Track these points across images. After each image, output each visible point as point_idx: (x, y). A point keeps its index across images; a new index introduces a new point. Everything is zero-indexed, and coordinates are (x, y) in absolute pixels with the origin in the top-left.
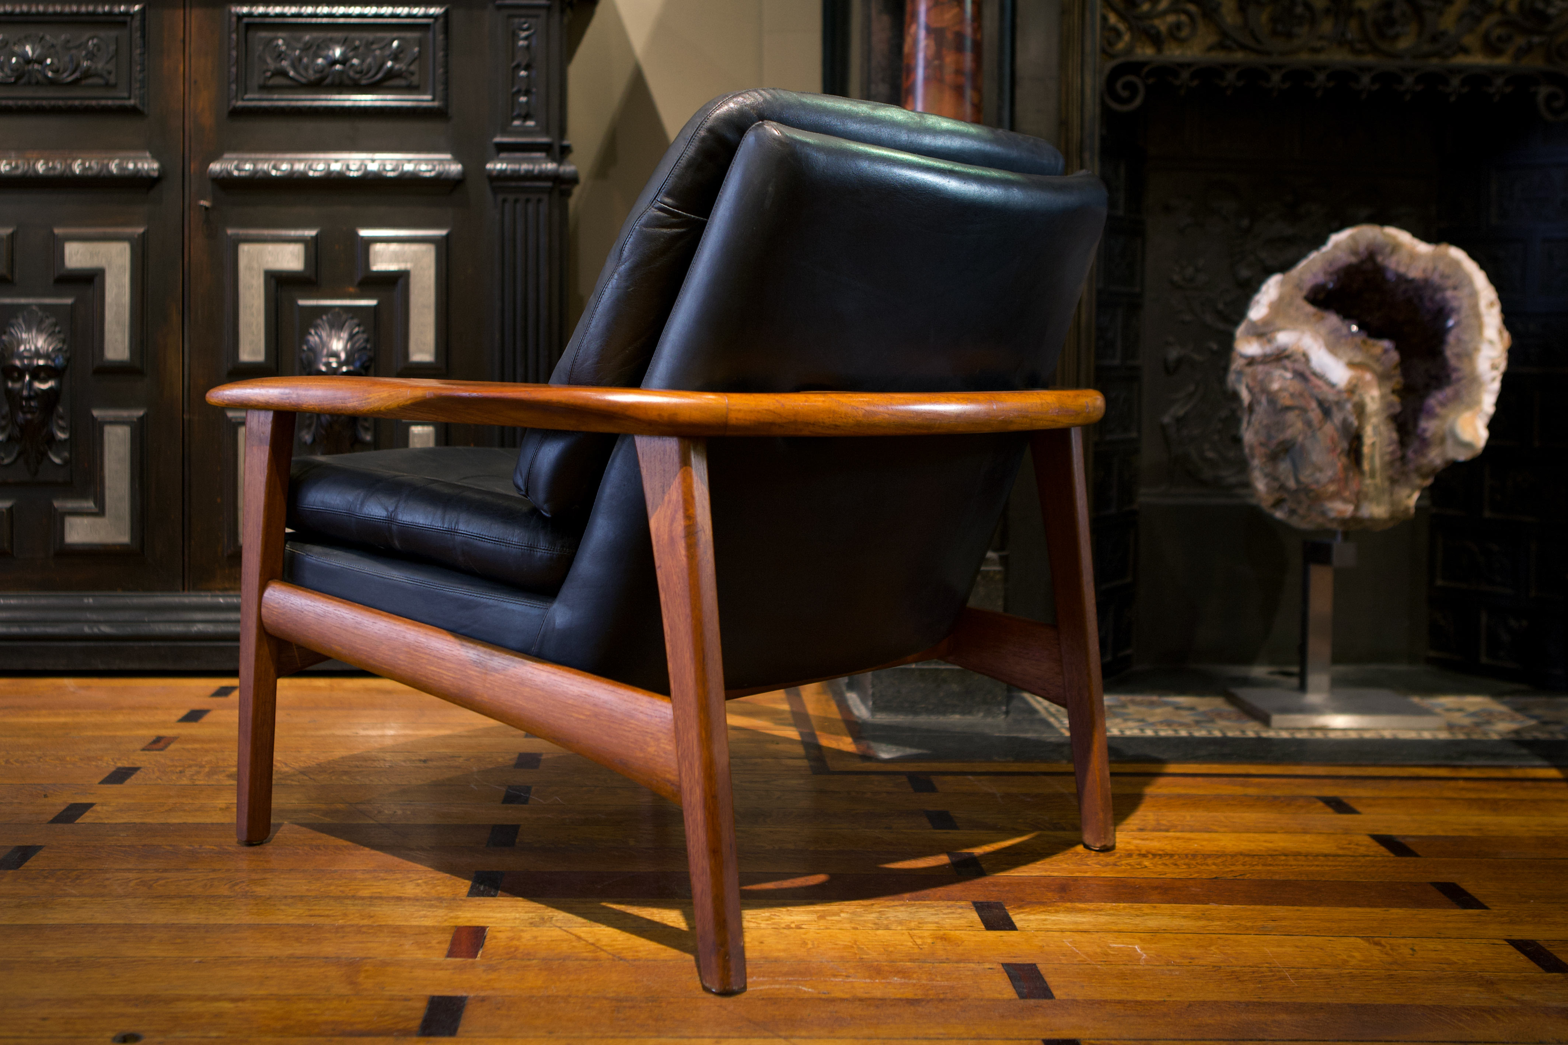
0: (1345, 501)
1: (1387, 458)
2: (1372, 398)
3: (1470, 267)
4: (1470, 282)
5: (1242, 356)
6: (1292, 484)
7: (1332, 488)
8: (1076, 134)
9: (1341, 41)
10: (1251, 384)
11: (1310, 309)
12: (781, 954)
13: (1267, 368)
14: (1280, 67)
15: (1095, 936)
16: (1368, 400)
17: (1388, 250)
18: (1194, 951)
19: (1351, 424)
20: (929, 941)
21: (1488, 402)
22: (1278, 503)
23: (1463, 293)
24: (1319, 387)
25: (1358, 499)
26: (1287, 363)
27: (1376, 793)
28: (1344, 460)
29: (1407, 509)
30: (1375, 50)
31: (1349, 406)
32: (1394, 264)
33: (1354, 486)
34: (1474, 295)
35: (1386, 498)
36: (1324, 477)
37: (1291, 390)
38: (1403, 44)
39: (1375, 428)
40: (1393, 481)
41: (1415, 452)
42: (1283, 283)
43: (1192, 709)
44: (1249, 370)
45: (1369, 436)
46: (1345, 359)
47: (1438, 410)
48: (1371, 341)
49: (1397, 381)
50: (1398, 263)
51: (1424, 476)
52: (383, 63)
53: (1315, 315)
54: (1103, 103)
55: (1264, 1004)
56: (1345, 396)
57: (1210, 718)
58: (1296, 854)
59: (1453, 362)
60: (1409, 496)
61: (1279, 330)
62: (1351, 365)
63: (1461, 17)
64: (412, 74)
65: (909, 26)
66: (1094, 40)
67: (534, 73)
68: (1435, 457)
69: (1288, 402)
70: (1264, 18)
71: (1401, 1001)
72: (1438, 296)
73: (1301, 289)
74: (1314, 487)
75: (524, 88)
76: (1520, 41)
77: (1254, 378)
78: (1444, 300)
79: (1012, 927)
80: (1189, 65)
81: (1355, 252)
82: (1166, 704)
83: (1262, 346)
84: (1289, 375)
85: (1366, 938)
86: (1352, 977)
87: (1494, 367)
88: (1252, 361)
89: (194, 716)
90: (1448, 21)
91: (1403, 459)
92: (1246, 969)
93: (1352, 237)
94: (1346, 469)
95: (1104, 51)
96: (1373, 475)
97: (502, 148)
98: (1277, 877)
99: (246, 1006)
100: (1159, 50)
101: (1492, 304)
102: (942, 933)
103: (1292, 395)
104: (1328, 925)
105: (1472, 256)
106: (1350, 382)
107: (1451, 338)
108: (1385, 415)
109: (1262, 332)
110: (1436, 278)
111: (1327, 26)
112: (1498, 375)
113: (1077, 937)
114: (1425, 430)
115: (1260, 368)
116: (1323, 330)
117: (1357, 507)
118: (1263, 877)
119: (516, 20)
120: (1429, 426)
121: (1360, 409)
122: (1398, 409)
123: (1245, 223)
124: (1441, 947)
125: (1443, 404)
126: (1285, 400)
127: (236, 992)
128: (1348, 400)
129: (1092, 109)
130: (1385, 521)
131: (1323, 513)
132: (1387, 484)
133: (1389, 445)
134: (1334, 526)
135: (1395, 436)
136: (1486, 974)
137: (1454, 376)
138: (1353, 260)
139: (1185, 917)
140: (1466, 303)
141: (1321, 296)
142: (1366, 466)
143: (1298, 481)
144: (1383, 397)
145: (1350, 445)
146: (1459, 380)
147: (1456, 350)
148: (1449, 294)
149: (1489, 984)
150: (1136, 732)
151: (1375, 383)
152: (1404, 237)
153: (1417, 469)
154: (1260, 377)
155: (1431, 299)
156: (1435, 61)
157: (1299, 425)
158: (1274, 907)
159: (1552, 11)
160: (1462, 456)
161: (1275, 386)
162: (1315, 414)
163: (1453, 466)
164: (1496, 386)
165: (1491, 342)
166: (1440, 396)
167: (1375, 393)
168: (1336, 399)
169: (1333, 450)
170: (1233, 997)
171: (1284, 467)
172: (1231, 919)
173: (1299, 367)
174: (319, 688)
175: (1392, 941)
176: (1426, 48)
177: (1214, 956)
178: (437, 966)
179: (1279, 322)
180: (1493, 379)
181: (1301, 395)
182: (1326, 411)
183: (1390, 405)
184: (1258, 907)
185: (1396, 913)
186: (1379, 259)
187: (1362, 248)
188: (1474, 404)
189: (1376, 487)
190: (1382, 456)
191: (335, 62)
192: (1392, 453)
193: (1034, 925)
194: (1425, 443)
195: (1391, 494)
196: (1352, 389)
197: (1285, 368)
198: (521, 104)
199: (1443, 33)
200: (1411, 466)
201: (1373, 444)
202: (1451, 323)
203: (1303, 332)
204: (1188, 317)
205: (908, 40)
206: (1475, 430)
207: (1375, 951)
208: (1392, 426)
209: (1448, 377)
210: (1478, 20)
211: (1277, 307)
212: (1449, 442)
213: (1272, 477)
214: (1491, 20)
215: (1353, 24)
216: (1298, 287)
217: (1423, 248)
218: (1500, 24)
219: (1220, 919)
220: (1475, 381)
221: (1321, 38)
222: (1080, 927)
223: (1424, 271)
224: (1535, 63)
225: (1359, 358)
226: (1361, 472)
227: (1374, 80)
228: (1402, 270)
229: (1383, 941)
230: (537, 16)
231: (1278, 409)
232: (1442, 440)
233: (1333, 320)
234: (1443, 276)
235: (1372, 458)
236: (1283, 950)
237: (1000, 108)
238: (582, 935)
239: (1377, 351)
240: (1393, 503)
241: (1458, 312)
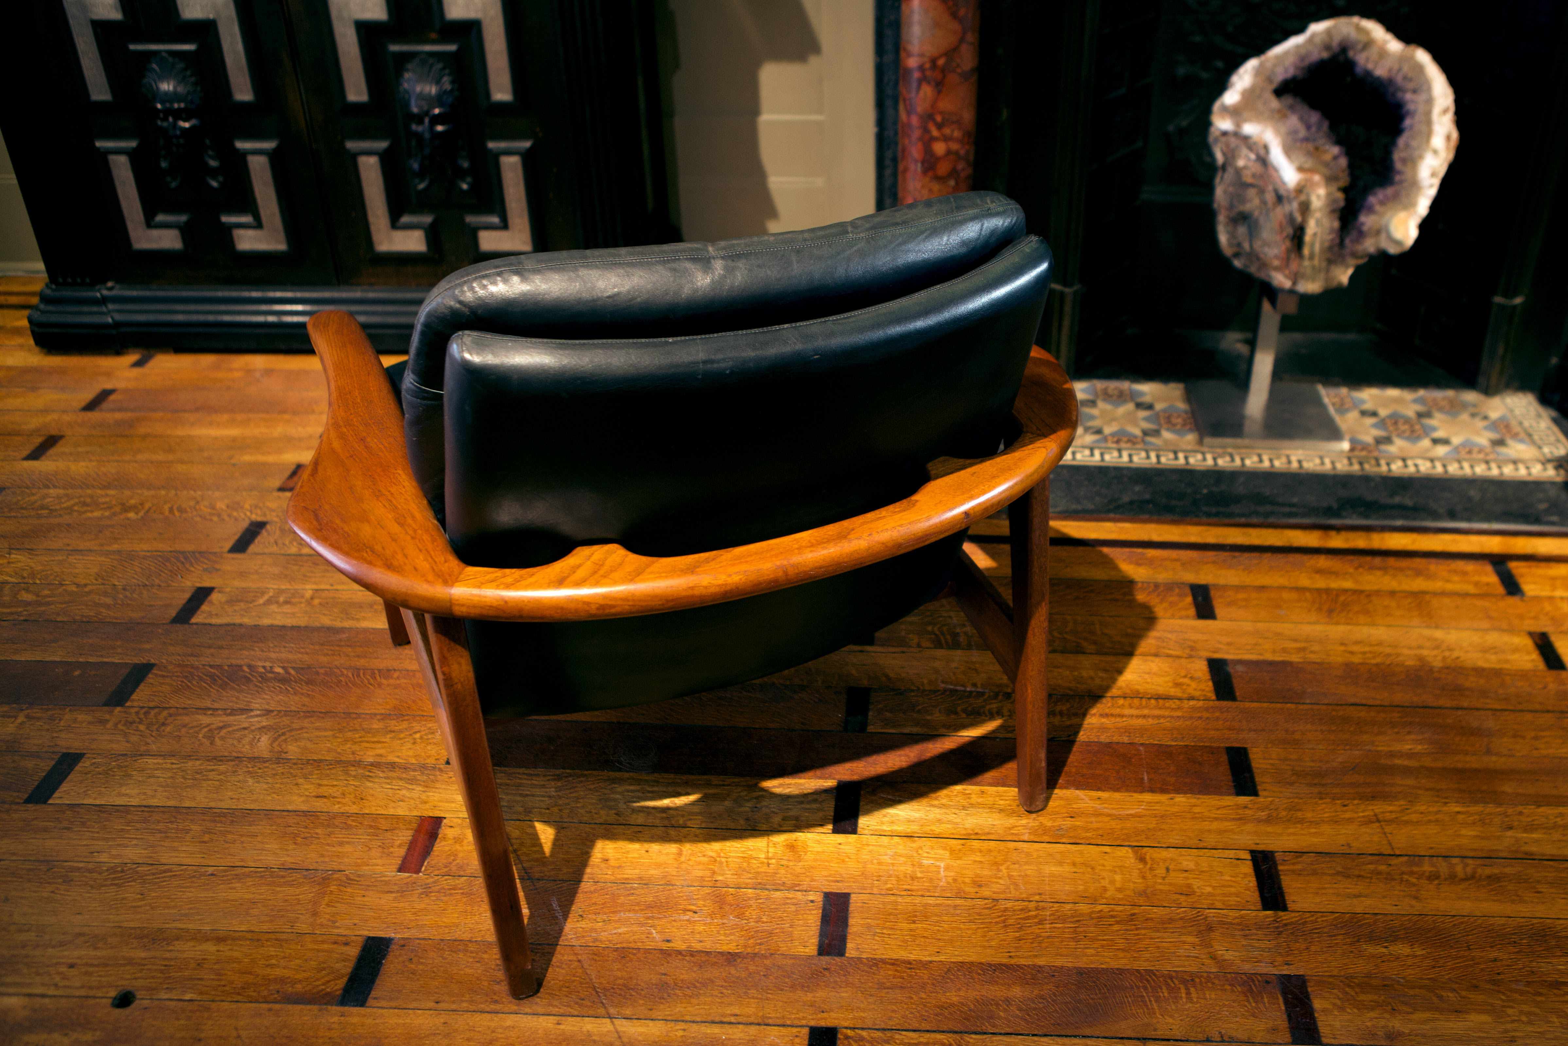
0: (1287, 275)
1: (1327, 244)
2: (1318, 197)
3: (1433, 71)
4: (1431, 84)
5: (1218, 129)
6: (1246, 246)
7: (1276, 263)
11: (1276, 101)
16: (1314, 198)
17: (1360, 47)
19: (1296, 218)
21: (1423, 206)
22: (1237, 255)
23: (1421, 97)
24: (1275, 178)
25: (1295, 278)
26: (1251, 147)
28: (1288, 244)
29: (1342, 282)
31: (1297, 202)
32: (1363, 60)
33: (1294, 265)
35: (1322, 275)
36: (1271, 251)
37: (1253, 170)
39: (1318, 220)
40: (1330, 262)
41: (1353, 239)
43: (1150, 406)
45: (1312, 228)
46: (1299, 164)
47: (1378, 208)
48: (1323, 147)
49: (1345, 180)
50: (1367, 60)
51: (1358, 258)
53: (1279, 111)
56: (1294, 193)
59: (1398, 165)
60: (1343, 273)
62: (1300, 169)
68: (1369, 246)
69: (1249, 180)
72: (1398, 97)
73: (1272, 78)
74: (1263, 256)
78: (1403, 102)
81: (1327, 47)
82: (1132, 397)
83: (1234, 123)
84: (1253, 156)
87: (1433, 175)
88: (1225, 134)
91: (1341, 245)
93: (1328, 32)
94: (1288, 251)
96: (1312, 258)
101: (1445, 111)
103: (1253, 175)
106: (1298, 184)
108: (1329, 208)
109: (1235, 113)
110: (1399, 79)
112: (1436, 182)
114: (1363, 223)
116: (1283, 130)
117: (1295, 283)
120: (1367, 220)
121: (1305, 207)
122: (1342, 204)
125: (1382, 203)
126: (1248, 178)
128: (1296, 196)
131: (1269, 277)
132: (1324, 264)
133: (1330, 233)
135: (1336, 224)
137: (1397, 178)
138: (1325, 55)
140: (1421, 108)
142: (1306, 251)
143: (1251, 247)
144: (1328, 195)
145: (1295, 232)
146: (1401, 182)
147: (1403, 155)
148: (1408, 96)
151: (1323, 182)
152: (1379, 32)
153: (1353, 253)
157: (1256, 202)
160: (1393, 250)
161: (1241, 163)
162: (1270, 197)
164: (1432, 192)
165: (1435, 152)
166: (1381, 194)
167: (1322, 191)
168: (1285, 195)
169: (1280, 233)
171: (1242, 230)
173: (1260, 155)
179: (1248, 111)
180: (1431, 186)
182: (1279, 199)
183: (1334, 201)
186: (1351, 54)
187: (1335, 44)
188: (1410, 205)
189: (1313, 268)
190: (1321, 243)
192: (1332, 239)
194: (1361, 235)
195: (1328, 271)
196: (1300, 189)
197: (1250, 152)
200: (1348, 251)
201: (1315, 234)
203: (1267, 126)
206: (1407, 229)
208: (1334, 217)
209: (1392, 177)
211: (1249, 95)
212: (1383, 236)
213: (1232, 235)
216: (1269, 75)
217: (1394, 45)
220: (1415, 185)
223: (1390, 70)
225: (1309, 164)
226: (1302, 254)
228: (1370, 66)
231: (1242, 185)
232: (1378, 232)
234: (1405, 78)
235: (1313, 243)
239: (1328, 157)
240: (1327, 280)
241: (1413, 117)
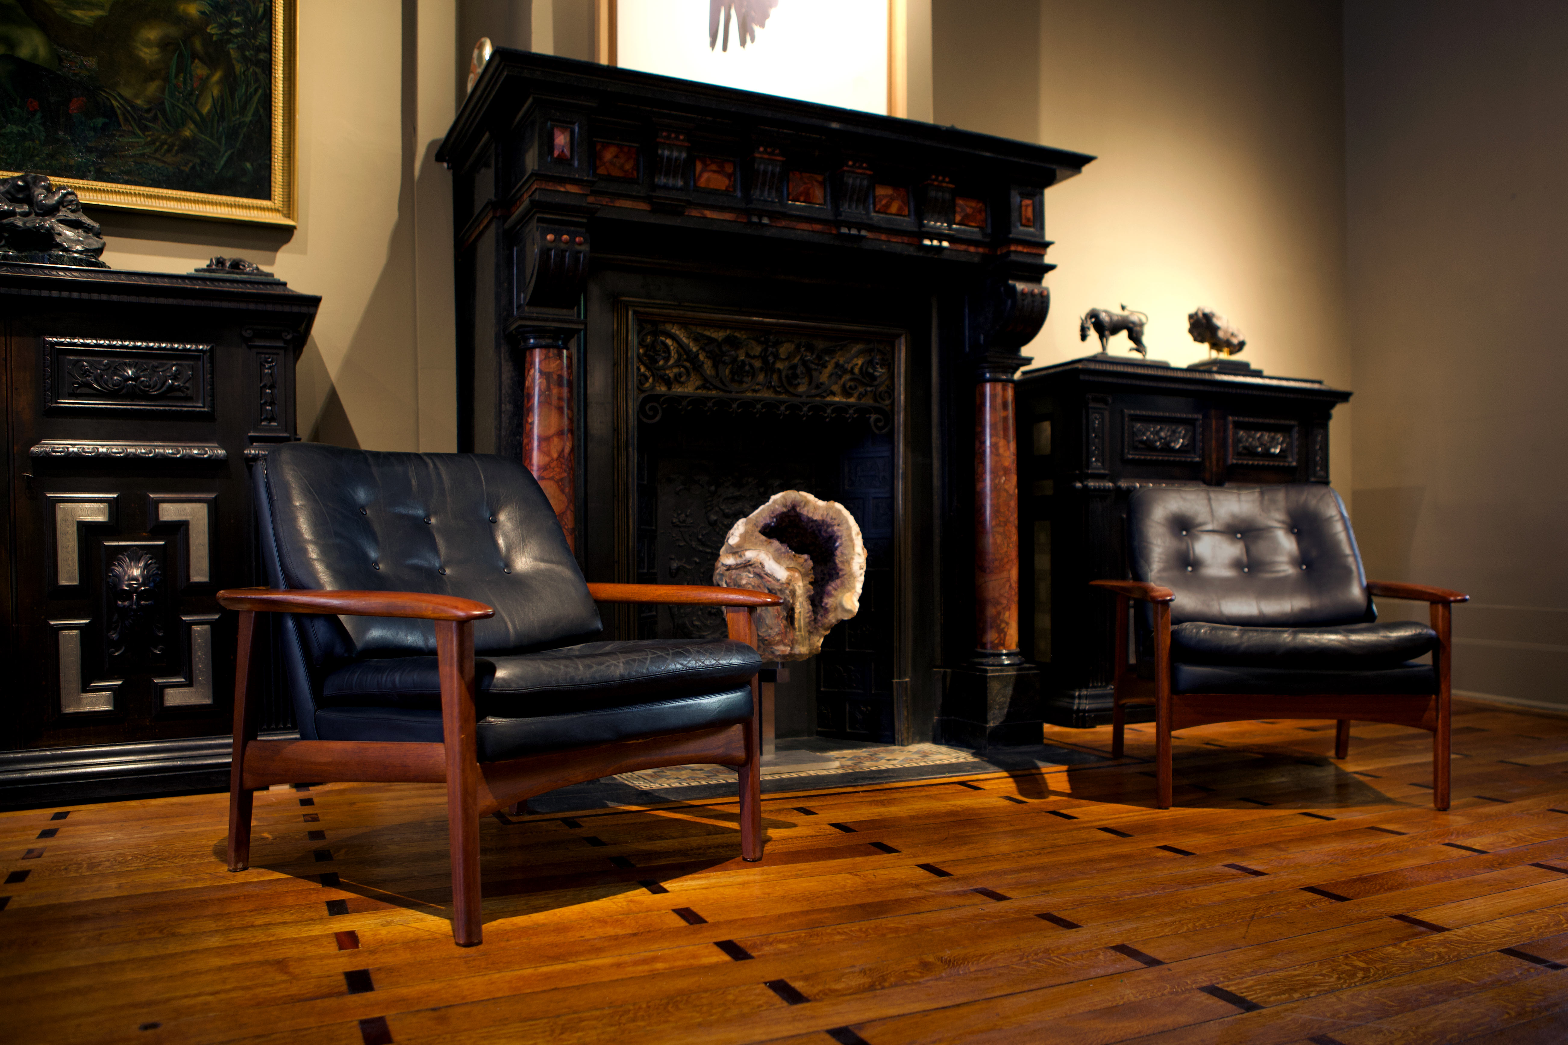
0: (785, 645)
1: (807, 620)
2: (799, 586)
3: (846, 513)
4: (847, 522)
5: (723, 565)
7: (777, 638)
8: (623, 437)
9: (769, 387)
10: (728, 581)
11: (763, 538)
12: (545, 921)
13: (738, 572)
14: (736, 400)
15: (713, 889)
16: (797, 588)
17: (802, 505)
18: (767, 890)
19: (789, 601)
20: (625, 903)
21: (858, 587)
23: (843, 529)
24: (770, 582)
25: (793, 643)
26: (749, 568)
27: (821, 803)
28: (784, 622)
29: (818, 647)
30: (787, 392)
31: (787, 592)
32: (806, 512)
33: (790, 636)
34: (849, 528)
35: (807, 642)
36: (773, 633)
38: (802, 389)
39: (801, 603)
40: (810, 633)
41: (822, 616)
42: (746, 524)
43: (701, 770)
44: (727, 573)
45: (798, 609)
46: (785, 566)
47: (833, 592)
48: (797, 555)
49: (811, 578)
50: (808, 512)
51: (826, 629)
52: (166, 381)
53: (765, 541)
54: (639, 420)
55: (815, 910)
56: (785, 586)
57: (714, 774)
58: (797, 837)
59: (840, 566)
60: (818, 641)
61: (746, 550)
62: (788, 569)
63: (831, 375)
64: (188, 389)
65: (529, 371)
66: (633, 382)
67: (276, 391)
68: (832, 618)
70: (727, 372)
71: (880, 899)
72: (830, 529)
73: (757, 527)
74: (767, 638)
75: (269, 401)
76: (861, 389)
77: (730, 578)
78: (833, 531)
79: (665, 891)
80: (687, 397)
81: (785, 506)
82: (686, 768)
83: (735, 559)
84: (752, 575)
85: (850, 873)
86: (852, 892)
87: (860, 568)
88: (729, 568)
89: (48, 833)
90: (824, 377)
91: (815, 619)
92: (798, 895)
93: (783, 499)
94: (786, 627)
95: (639, 388)
96: (800, 631)
97: (253, 440)
98: (792, 850)
99: (223, 996)
100: (669, 389)
101: (857, 534)
102: (629, 898)
103: (753, 586)
104: (828, 869)
105: (847, 508)
106: (787, 578)
107: (838, 553)
108: (806, 596)
109: (736, 551)
110: (828, 520)
111: (761, 378)
112: (863, 572)
113: (704, 891)
114: (826, 604)
115: (734, 572)
116: (770, 550)
117: (792, 649)
118: (785, 850)
119: (263, 356)
120: (829, 601)
121: (793, 593)
122: (812, 593)
123: (713, 488)
124: (887, 872)
125: (835, 590)
127: (209, 989)
128: (786, 589)
129: (633, 421)
130: (806, 655)
131: (773, 653)
132: (807, 634)
133: (808, 613)
134: (779, 660)
135: (810, 607)
136: (913, 882)
137: (841, 573)
138: (785, 510)
139: (755, 875)
140: (843, 534)
141: (767, 530)
142: (796, 625)
144: (804, 586)
145: (788, 614)
146: (843, 575)
147: (841, 559)
148: (835, 528)
149: (917, 886)
150: (678, 785)
151: (800, 578)
152: (811, 497)
153: (823, 626)
154: (733, 577)
155: (826, 531)
156: (818, 399)
158: (798, 864)
159: (876, 374)
160: (846, 618)
161: (744, 582)
163: (842, 623)
164: (862, 578)
165: (859, 554)
166: (833, 585)
167: (801, 584)
168: (780, 588)
169: (778, 617)
170: (799, 909)
172: (779, 873)
173: (757, 570)
174: (134, 807)
175: (862, 873)
176: (813, 392)
177: (779, 891)
178: (335, 956)
179: (747, 546)
180: (860, 575)
181: (759, 586)
183: (808, 591)
184: (790, 865)
185: (859, 859)
186: (798, 509)
187: (789, 504)
188: (851, 589)
189: (802, 636)
190: (804, 620)
191: (130, 378)
192: (810, 617)
193: (677, 889)
194: (826, 611)
195: (809, 640)
196: (789, 582)
197: (749, 572)
198: (267, 410)
199: (822, 384)
200: (820, 624)
201: (800, 612)
202: (837, 544)
203: (760, 551)
204: (682, 544)
205: (529, 379)
206: (852, 603)
207: (857, 878)
208: (809, 602)
209: (838, 574)
210: (840, 377)
211: (743, 537)
212: (839, 610)
214: (847, 377)
215: (775, 377)
216: (756, 525)
217: (821, 503)
218: (851, 380)
219: (773, 874)
220: (852, 575)
221: (758, 384)
222: (703, 886)
223: (823, 516)
224: (868, 401)
225: (791, 565)
226: (794, 629)
227: (787, 408)
228: (811, 515)
229: (858, 873)
230: (278, 354)
232: (836, 609)
233: (776, 543)
234: (832, 518)
235: (800, 620)
236: (812, 884)
237: (579, 420)
238: (418, 927)
239: (801, 561)
240: (810, 645)
241: (841, 539)
